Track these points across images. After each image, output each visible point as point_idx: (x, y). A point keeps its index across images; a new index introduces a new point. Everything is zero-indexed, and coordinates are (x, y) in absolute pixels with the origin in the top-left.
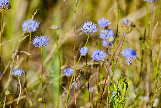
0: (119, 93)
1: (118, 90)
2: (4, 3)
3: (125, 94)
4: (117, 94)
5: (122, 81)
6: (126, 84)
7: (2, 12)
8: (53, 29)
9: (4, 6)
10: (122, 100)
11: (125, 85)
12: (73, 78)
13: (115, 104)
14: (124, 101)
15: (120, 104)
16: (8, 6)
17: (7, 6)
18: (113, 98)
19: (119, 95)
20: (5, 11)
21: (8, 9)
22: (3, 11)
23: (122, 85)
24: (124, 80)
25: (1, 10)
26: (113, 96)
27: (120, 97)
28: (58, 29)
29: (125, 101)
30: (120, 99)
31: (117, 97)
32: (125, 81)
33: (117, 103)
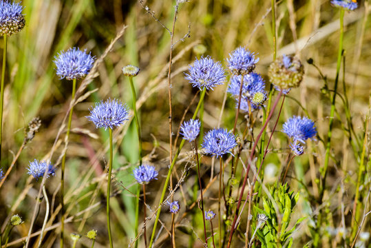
0: (273, 220)
1: (272, 212)
2: (9, 14)
3: (288, 221)
4: (270, 221)
5: (281, 191)
6: (290, 197)
7: (5, 36)
8: (126, 74)
9: (10, 21)
10: (281, 235)
11: (288, 201)
12: (169, 185)
13: (265, 244)
14: (285, 237)
15: (276, 243)
16: (18, 21)
17: (16, 22)
18: (261, 230)
19: (273, 223)
20: (11, 34)
21: (19, 28)
22: (6, 33)
23: (281, 200)
24: (286, 189)
25: (3, 31)
26: (260, 225)
27: (277, 228)
28: (137, 74)
29: (288, 237)
30: (276, 232)
31: (270, 227)
32: (287, 191)
33: (271, 241)
